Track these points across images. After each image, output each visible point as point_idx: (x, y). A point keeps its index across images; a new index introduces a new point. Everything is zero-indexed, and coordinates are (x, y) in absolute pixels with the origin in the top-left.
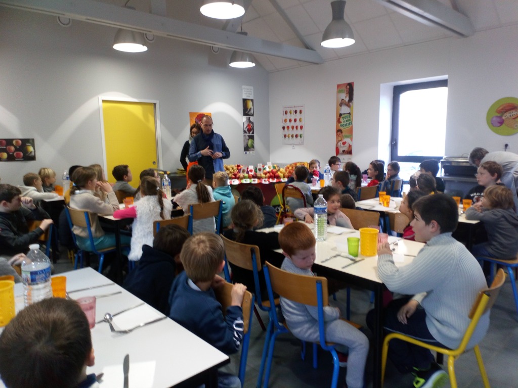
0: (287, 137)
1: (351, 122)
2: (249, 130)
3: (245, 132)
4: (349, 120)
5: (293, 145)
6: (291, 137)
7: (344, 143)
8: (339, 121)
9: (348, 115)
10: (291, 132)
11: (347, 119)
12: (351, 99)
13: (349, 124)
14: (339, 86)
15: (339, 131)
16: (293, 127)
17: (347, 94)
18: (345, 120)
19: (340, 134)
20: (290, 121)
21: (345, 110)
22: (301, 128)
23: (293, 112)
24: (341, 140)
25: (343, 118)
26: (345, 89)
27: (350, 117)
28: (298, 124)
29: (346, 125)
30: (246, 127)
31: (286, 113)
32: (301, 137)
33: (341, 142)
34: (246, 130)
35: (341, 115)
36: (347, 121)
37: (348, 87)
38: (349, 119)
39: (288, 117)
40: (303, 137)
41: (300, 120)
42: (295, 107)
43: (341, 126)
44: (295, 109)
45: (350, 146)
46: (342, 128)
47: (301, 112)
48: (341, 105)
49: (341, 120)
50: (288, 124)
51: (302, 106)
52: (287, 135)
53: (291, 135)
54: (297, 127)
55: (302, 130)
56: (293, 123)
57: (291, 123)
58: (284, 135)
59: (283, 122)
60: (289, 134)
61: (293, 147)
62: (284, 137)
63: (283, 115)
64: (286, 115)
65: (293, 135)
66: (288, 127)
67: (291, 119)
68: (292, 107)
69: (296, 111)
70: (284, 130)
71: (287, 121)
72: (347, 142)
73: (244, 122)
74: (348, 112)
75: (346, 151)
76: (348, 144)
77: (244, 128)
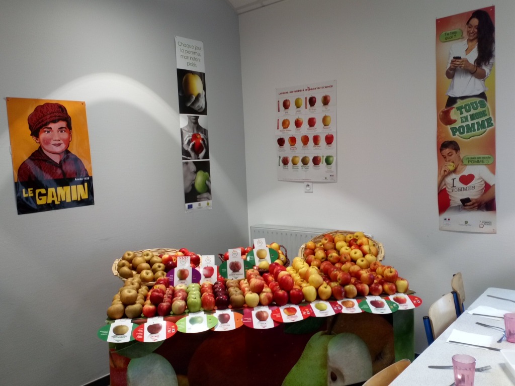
0: (290, 164)
1: (489, 120)
2: (197, 149)
3: (185, 153)
4: (483, 114)
5: (308, 183)
6: (300, 164)
7: (467, 180)
8: (445, 118)
9: (478, 100)
10: (300, 151)
11: (473, 112)
14: (442, 24)
15: (446, 147)
16: (305, 140)
17: (470, 41)
18: (465, 114)
19: (450, 155)
20: (298, 124)
21: (464, 86)
22: (329, 140)
23: (304, 102)
24: (455, 171)
25: (459, 109)
26: (465, 29)
27: (483, 105)
28: (319, 130)
29: (470, 128)
30: (189, 142)
31: (286, 105)
32: (328, 161)
33: (457, 177)
34: (189, 149)
35: (452, 101)
36: (473, 117)
37: (475, 22)
38: (480, 110)
39: (292, 114)
40: (334, 164)
41: (325, 121)
42: (308, 89)
43: (454, 131)
44: (309, 95)
45: (488, 187)
46: (457, 137)
47: (326, 101)
48: (451, 74)
49: (454, 114)
50: (292, 131)
51: (331, 86)
52: (290, 159)
53: (301, 159)
54: (316, 140)
55: (330, 145)
56: (305, 129)
57: (299, 128)
58: (281, 158)
59: (278, 129)
60: (295, 155)
61: (308, 188)
62: (282, 164)
63: (279, 111)
64: (287, 110)
65: (307, 159)
66: (293, 140)
67: (299, 119)
68: (301, 91)
69: (314, 99)
70: (283, 145)
71: (288, 125)
72: (476, 177)
73: (181, 130)
74: (478, 93)
75: (473, 199)
76: (480, 180)
77: (183, 144)
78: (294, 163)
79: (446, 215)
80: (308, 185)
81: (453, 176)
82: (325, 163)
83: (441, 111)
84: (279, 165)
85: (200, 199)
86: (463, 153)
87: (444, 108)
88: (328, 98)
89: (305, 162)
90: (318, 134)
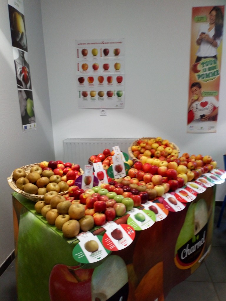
0: (89, 96)
3: (19, 83)
4: (214, 68)
5: (103, 109)
6: (97, 96)
7: (204, 104)
8: (194, 69)
9: (213, 59)
10: (96, 87)
11: (209, 66)
12: (219, 34)
13: (213, 74)
14: (196, 11)
15: (194, 86)
16: (101, 79)
17: (211, 24)
18: (206, 67)
19: (196, 90)
20: (95, 67)
21: (206, 50)
22: (120, 80)
23: (99, 52)
24: (197, 100)
25: (203, 64)
26: (209, 16)
27: (215, 63)
28: (112, 72)
29: (208, 76)
30: (21, 73)
31: (84, 53)
32: (119, 95)
33: (199, 103)
34: (21, 79)
35: (199, 59)
36: (210, 69)
37: (214, 13)
38: (213, 65)
39: (90, 60)
40: (123, 96)
41: (116, 67)
42: (103, 43)
43: (199, 76)
44: (103, 47)
45: (215, 108)
46: (200, 80)
47: (117, 53)
48: (199, 43)
49: (199, 67)
50: (90, 72)
51: (120, 43)
52: (89, 93)
53: (97, 92)
54: (109, 79)
55: (120, 83)
56: (101, 72)
57: (96, 71)
58: (81, 92)
59: (78, 70)
60: (92, 90)
61: (103, 113)
62: (82, 96)
63: (78, 57)
64: (85, 57)
65: (102, 93)
66: (91, 79)
67: (96, 64)
68: (97, 43)
69: (107, 51)
70: (82, 83)
71: (87, 68)
72: (209, 103)
73: (15, 61)
74: (214, 55)
75: (207, 115)
76: (211, 105)
77: (17, 74)
78: (92, 96)
79: (191, 124)
80: (103, 111)
81: (197, 102)
82: (116, 96)
83: (192, 64)
84: (80, 97)
85: (30, 121)
86: (203, 90)
87: (194, 63)
88: (119, 51)
89: (100, 95)
90: (111, 76)
